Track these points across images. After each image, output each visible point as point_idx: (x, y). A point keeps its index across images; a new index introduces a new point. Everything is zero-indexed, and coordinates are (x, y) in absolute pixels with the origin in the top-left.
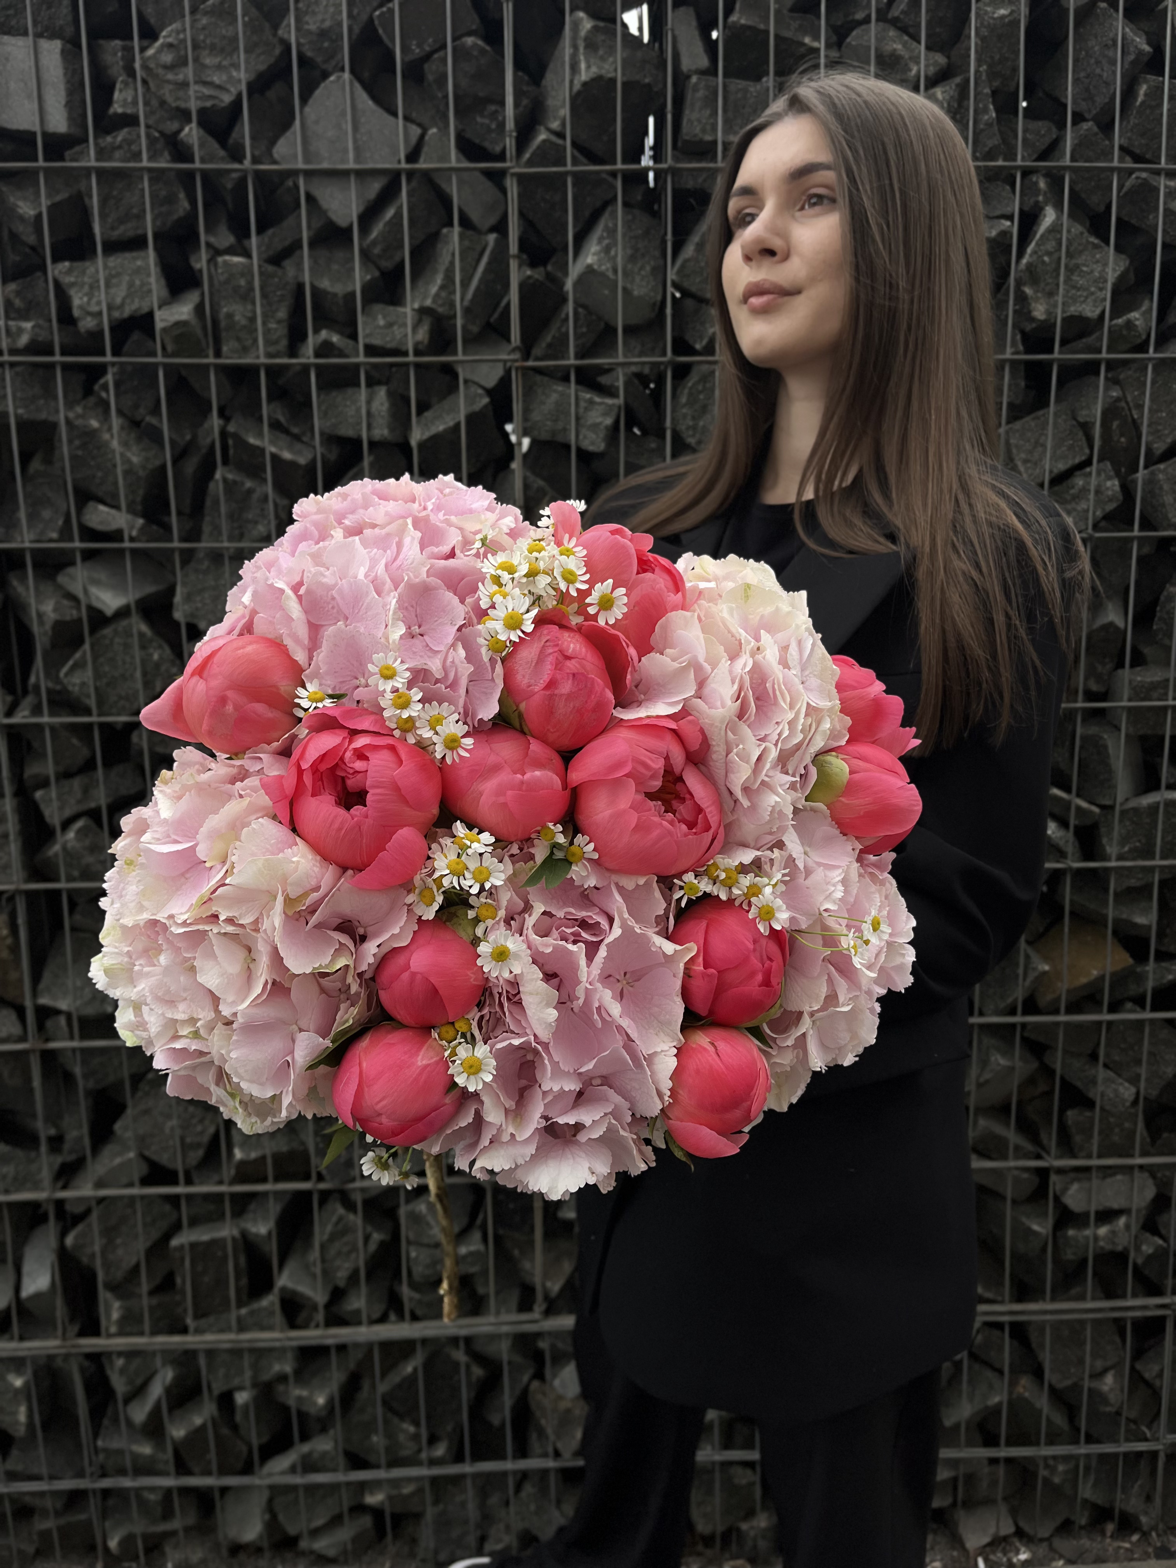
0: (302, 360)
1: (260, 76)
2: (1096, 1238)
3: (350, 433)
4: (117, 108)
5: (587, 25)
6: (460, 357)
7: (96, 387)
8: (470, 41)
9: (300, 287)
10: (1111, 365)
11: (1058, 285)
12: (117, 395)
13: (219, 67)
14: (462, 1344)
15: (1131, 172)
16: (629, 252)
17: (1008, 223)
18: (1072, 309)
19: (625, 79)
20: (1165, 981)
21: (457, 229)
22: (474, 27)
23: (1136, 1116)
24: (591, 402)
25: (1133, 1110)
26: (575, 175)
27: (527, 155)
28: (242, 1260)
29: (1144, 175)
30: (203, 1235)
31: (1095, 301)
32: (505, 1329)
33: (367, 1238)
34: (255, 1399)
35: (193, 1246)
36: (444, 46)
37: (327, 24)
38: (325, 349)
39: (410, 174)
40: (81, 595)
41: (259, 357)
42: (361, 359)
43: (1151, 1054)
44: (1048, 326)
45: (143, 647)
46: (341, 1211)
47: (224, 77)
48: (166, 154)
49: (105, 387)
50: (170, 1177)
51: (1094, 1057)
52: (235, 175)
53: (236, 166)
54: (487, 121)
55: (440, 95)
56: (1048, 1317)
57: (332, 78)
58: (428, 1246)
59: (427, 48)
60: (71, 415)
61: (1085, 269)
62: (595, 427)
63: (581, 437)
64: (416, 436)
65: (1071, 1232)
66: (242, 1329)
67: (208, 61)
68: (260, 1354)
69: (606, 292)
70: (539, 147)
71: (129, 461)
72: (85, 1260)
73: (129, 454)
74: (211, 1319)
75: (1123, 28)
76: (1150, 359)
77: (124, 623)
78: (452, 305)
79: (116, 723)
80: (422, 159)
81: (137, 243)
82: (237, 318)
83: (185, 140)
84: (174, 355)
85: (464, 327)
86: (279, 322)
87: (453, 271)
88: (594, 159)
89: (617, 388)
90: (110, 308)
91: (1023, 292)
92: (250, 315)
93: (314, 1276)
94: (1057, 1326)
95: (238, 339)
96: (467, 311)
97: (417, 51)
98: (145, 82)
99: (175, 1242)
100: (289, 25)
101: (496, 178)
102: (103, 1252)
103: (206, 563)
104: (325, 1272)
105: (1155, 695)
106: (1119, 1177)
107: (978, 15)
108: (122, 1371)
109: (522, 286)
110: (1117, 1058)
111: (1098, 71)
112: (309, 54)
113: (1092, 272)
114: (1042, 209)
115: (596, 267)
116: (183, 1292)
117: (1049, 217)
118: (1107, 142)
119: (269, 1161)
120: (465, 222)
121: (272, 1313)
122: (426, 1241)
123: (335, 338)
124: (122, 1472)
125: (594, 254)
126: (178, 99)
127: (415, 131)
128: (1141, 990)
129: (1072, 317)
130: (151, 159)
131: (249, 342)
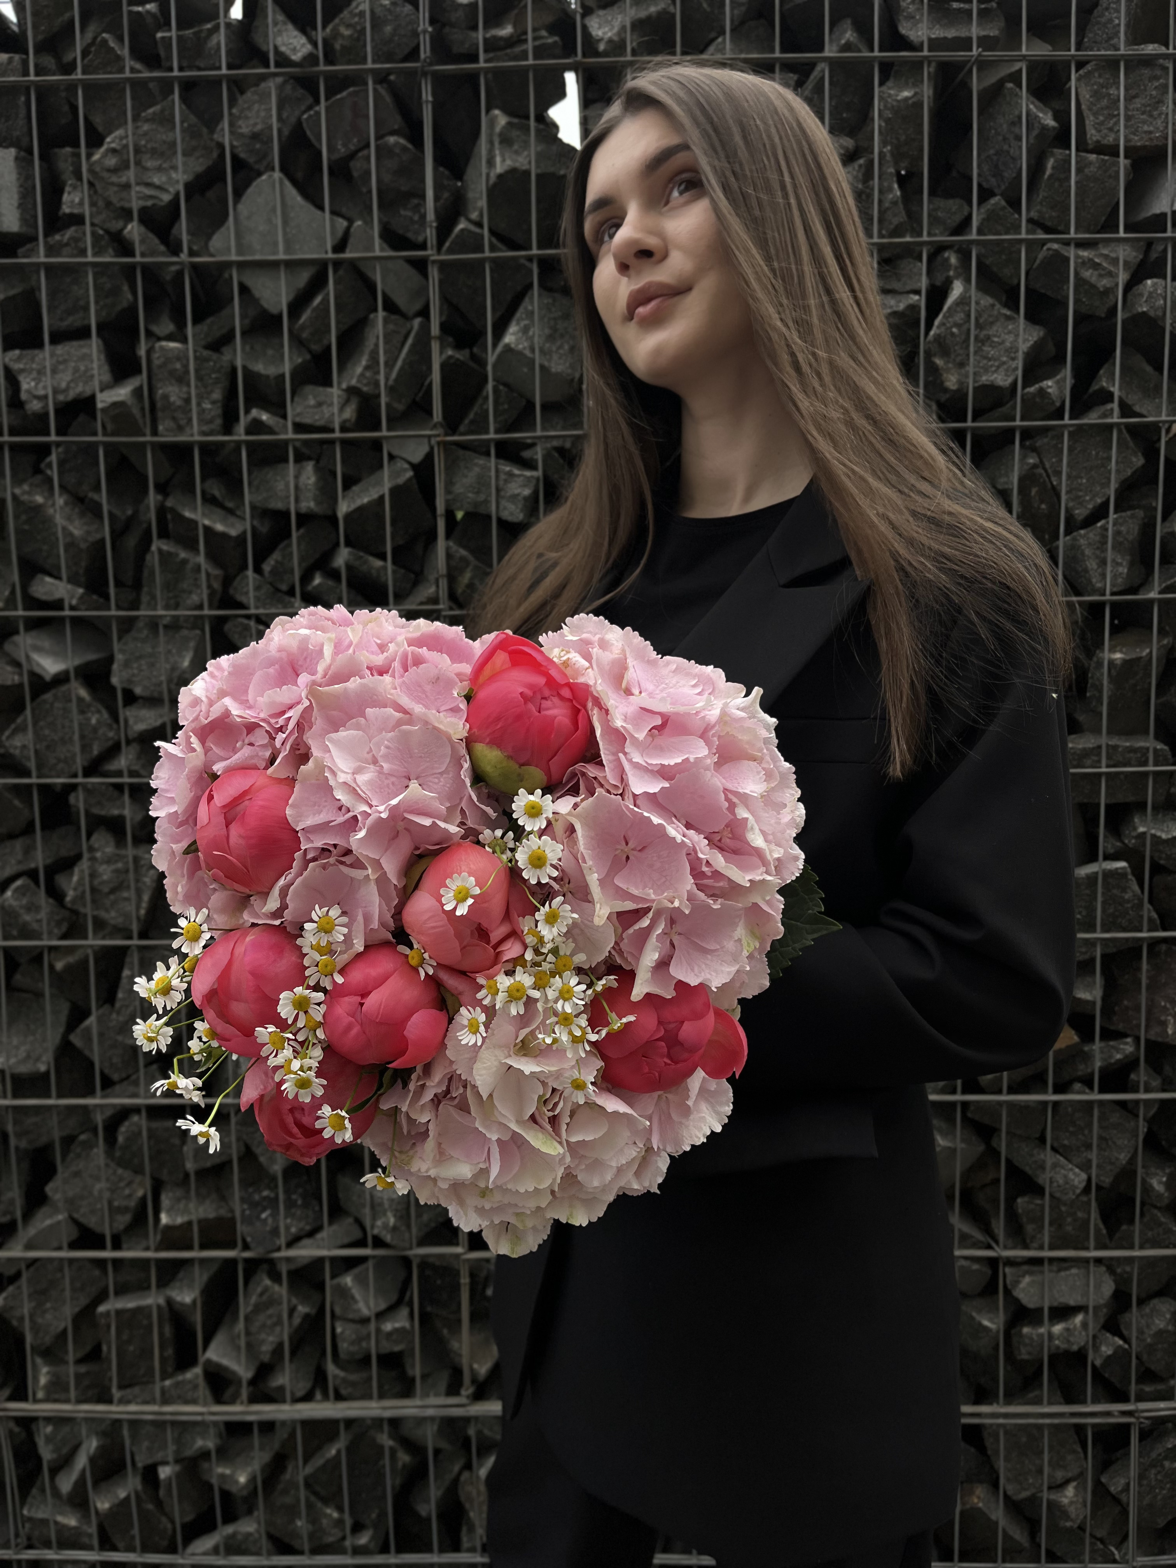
0: (235, 438)
1: (198, 177)
2: (1051, 1336)
3: (279, 505)
4: (66, 209)
5: (502, 120)
6: (384, 433)
7: (43, 466)
8: (392, 139)
9: (234, 370)
10: (1027, 434)
11: (968, 355)
12: (60, 473)
13: (159, 169)
14: (386, 1427)
15: (1044, 243)
16: (547, 331)
17: (917, 297)
18: (984, 378)
19: (539, 171)
20: (1113, 1061)
21: (381, 314)
22: (396, 127)
23: (1089, 1203)
24: (510, 475)
25: (1085, 1199)
26: (493, 260)
27: (447, 244)
28: (168, 1330)
29: (1055, 246)
30: (129, 1303)
31: (1007, 370)
32: (430, 1412)
33: (292, 1311)
34: (178, 1476)
35: (119, 1313)
36: (368, 146)
37: (259, 127)
38: (256, 427)
39: (337, 264)
40: (23, 660)
41: (194, 434)
42: (290, 435)
43: (1101, 1138)
44: (960, 395)
45: (82, 712)
46: (267, 1282)
47: (164, 179)
48: (111, 251)
49: (50, 465)
50: (97, 1242)
51: (1042, 1140)
52: (174, 268)
53: (175, 259)
54: (409, 213)
55: (364, 190)
56: (1001, 1421)
57: (264, 177)
58: (353, 1321)
59: (352, 148)
60: (17, 491)
61: (996, 339)
62: (514, 498)
63: (501, 507)
64: (344, 508)
65: (1026, 1330)
66: (165, 1401)
67: (149, 164)
68: (184, 1428)
69: (525, 370)
70: (457, 236)
71: (71, 534)
72: (15, 1323)
73: (71, 528)
74: (136, 1390)
75: (1027, 105)
76: (1065, 426)
77: (64, 688)
78: (377, 384)
79: (55, 784)
80: (348, 250)
81: (82, 333)
82: (172, 399)
83: (128, 236)
84: (113, 434)
85: (388, 405)
86: (213, 403)
87: (377, 353)
88: (513, 245)
89: (536, 461)
90: (56, 391)
91: (934, 363)
92: (185, 396)
93: (238, 1348)
94: (1012, 1433)
95: (174, 419)
96: (391, 390)
97: (343, 150)
98: (91, 184)
99: (102, 1309)
100: (223, 130)
101: (421, 266)
102: (32, 1316)
103: (145, 632)
104: (249, 1346)
105: (1089, 762)
106: (1074, 1271)
107: (881, 98)
108: (49, 1439)
109: (443, 366)
110: (1066, 1142)
111: (1006, 147)
112: (243, 155)
113: (1003, 342)
114: (951, 282)
115: (513, 346)
116: (109, 1361)
117: (957, 290)
118: (1016, 216)
119: (196, 1229)
120: (390, 307)
121: (196, 1387)
122: (351, 1316)
123: (265, 417)
124: (47, 1545)
125: (513, 334)
126: (122, 199)
127: (342, 223)
128: (1089, 1070)
129: (984, 387)
130: (95, 254)
131: (183, 422)
